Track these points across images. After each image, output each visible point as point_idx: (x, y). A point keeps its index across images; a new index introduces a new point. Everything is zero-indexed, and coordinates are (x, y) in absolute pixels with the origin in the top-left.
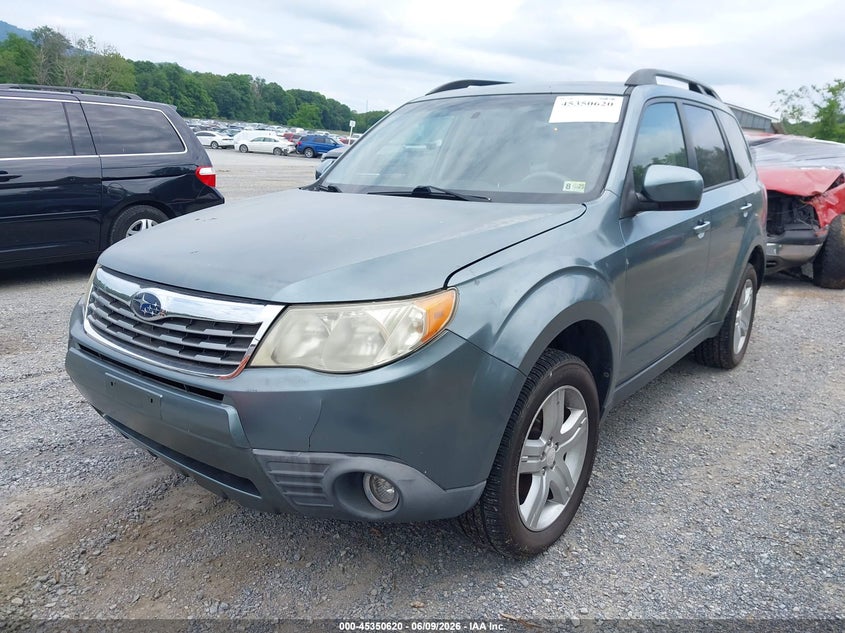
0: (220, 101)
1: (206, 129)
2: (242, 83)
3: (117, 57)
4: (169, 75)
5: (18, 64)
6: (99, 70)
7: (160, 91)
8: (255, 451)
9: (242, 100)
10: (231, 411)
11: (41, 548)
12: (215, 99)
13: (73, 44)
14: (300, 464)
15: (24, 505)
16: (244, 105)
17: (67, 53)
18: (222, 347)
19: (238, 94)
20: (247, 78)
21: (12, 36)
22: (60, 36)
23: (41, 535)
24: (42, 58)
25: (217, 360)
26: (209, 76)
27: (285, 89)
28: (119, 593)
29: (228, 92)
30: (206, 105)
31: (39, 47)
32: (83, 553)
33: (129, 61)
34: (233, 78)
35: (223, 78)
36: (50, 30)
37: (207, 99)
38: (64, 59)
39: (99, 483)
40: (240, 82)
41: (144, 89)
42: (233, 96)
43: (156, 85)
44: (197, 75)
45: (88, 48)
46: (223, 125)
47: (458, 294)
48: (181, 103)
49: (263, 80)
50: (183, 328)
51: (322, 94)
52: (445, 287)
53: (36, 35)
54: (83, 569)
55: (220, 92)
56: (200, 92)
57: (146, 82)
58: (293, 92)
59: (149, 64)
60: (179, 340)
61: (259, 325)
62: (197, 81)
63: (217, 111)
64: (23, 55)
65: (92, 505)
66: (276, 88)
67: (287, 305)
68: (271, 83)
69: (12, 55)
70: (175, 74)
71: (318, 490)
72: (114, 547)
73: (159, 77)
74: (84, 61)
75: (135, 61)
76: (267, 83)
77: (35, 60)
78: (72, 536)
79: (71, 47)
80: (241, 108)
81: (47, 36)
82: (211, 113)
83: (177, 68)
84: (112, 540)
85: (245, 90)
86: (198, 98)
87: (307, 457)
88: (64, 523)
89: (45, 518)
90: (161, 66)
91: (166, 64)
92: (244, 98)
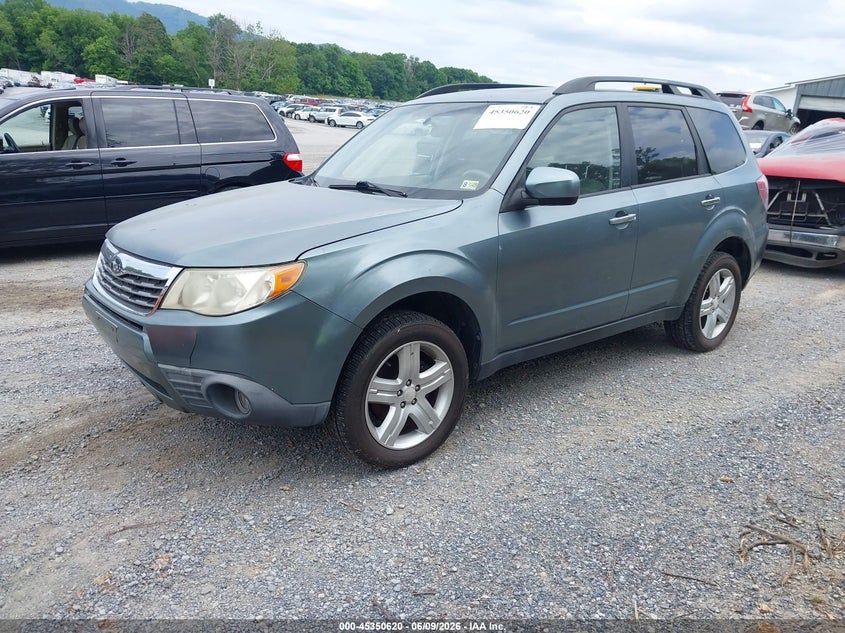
0: (375, 80)
1: (353, 109)
2: (396, 62)
3: (282, 42)
4: (328, 56)
5: (195, 50)
6: (264, 54)
7: (319, 72)
8: (160, 365)
9: (396, 78)
10: (146, 337)
11: (63, 431)
12: (370, 79)
13: (243, 28)
14: (186, 376)
15: (65, 404)
16: (397, 84)
17: (238, 38)
18: (148, 295)
19: (392, 73)
20: (402, 57)
21: (191, 24)
22: (230, 22)
23: (68, 423)
24: (215, 44)
25: (145, 303)
26: (365, 56)
27: (438, 68)
28: (98, 460)
29: (383, 71)
30: (362, 85)
31: (214, 33)
32: (88, 435)
33: (293, 44)
34: (388, 56)
35: (378, 57)
36: (223, 17)
37: (362, 78)
38: (235, 44)
39: (119, 395)
40: (394, 61)
41: (304, 70)
42: (387, 75)
43: (316, 65)
44: (354, 55)
45: (256, 32)
46: (372, 105)
47: (306, 265)
48: (338, 83)
49: (417, 59)
50: (132, 281)
51: (474, 71)
52: (296, 260)
53: (213, 21)
54: (83, 445)
55: (374, 71)
56: (356, 72)
57: (307, 62)
58: (445, 70)
59: (310, 46)
60: (130, 290)
61: (166, 281)
62: (353, 61)
63: (372, 90)
64: (200, 41)
65: (109, 409)
66: (429, 66)
67: (185, 268)
68: (425, 62)
69: (190, 41)
70: (333, 55)
71: (200, 395)
72: (109, 435)
73: (319, 58)
74: (252, 45)
75: (298, 43)
76: (421, 61)
77: (210, 46)
78: (86, 426)
79: (240, 32)
80: (393, 87)
81: (220, 22)
82: (365, 93)
83: (336, 48)
84: (110, 430)
85: (399, 69)
86: (353, 77)
87: (189, 371)
88: (86, 417)
89: (75, 413)
90: (321, 47)
91: (325, 45)
92: (398, 77)
